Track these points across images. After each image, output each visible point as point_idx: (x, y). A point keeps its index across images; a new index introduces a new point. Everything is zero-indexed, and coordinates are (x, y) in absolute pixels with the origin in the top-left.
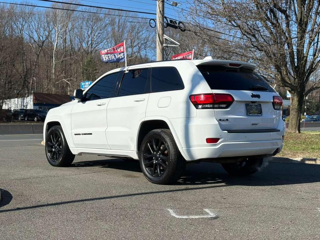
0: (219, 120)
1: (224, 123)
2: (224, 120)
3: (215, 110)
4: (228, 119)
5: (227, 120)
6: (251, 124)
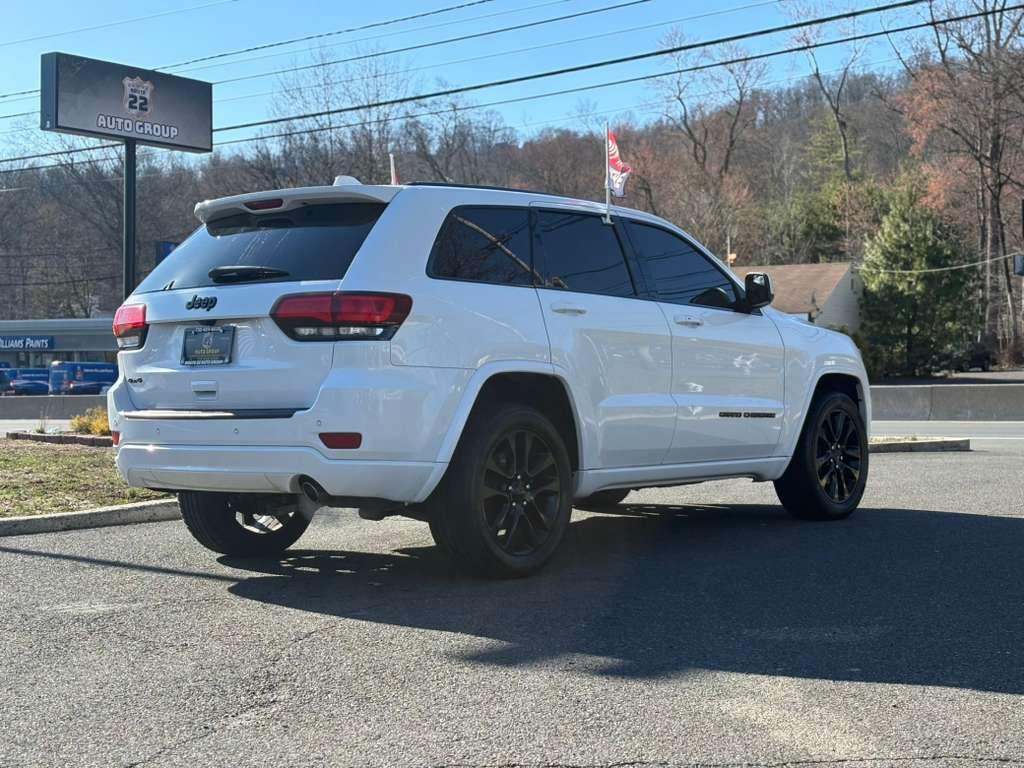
0: (129, 381)
1: (138, 388)
2: (136, 381)
4: (142, 379)
5: (141, 381)
6: (194, 394)
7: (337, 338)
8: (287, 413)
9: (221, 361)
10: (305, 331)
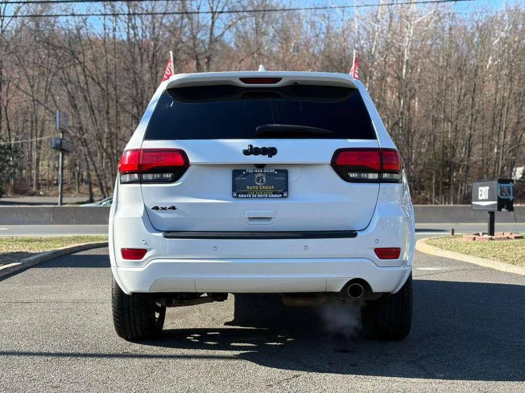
0: (153, 208)
1: (166, 214)
2: (165, 209)
3: (143, 185)
4: (176, 207)
5: (174, 208)
6: (247, 219)
7: (380, 181)
8: (351, 234)
9: (281, 195)
10: (352, 175)
